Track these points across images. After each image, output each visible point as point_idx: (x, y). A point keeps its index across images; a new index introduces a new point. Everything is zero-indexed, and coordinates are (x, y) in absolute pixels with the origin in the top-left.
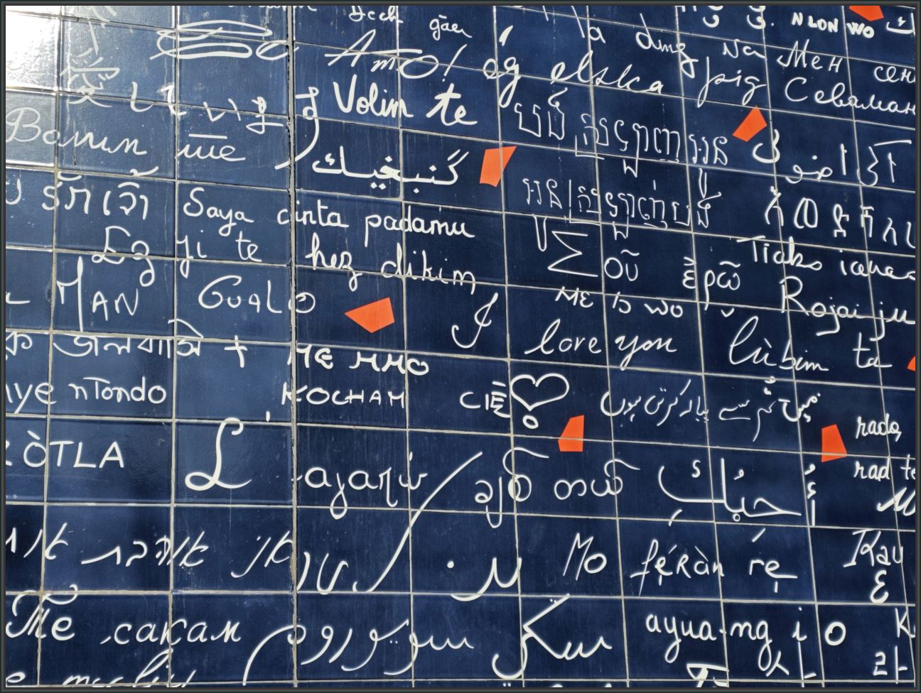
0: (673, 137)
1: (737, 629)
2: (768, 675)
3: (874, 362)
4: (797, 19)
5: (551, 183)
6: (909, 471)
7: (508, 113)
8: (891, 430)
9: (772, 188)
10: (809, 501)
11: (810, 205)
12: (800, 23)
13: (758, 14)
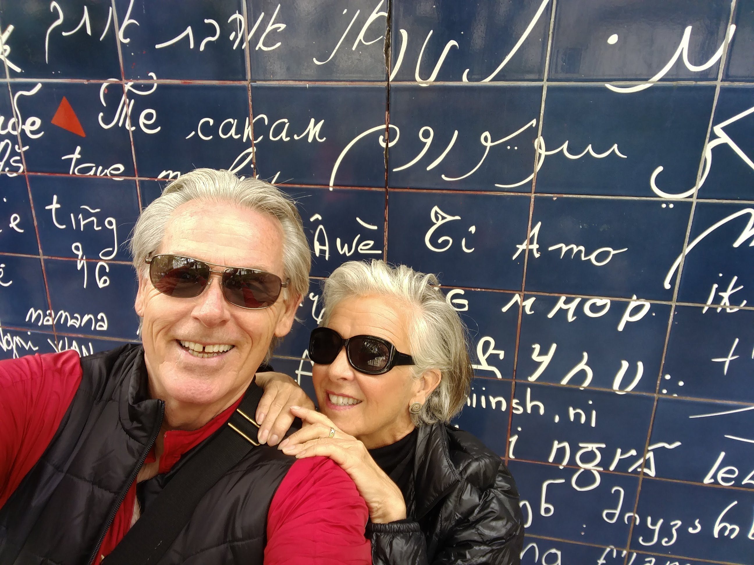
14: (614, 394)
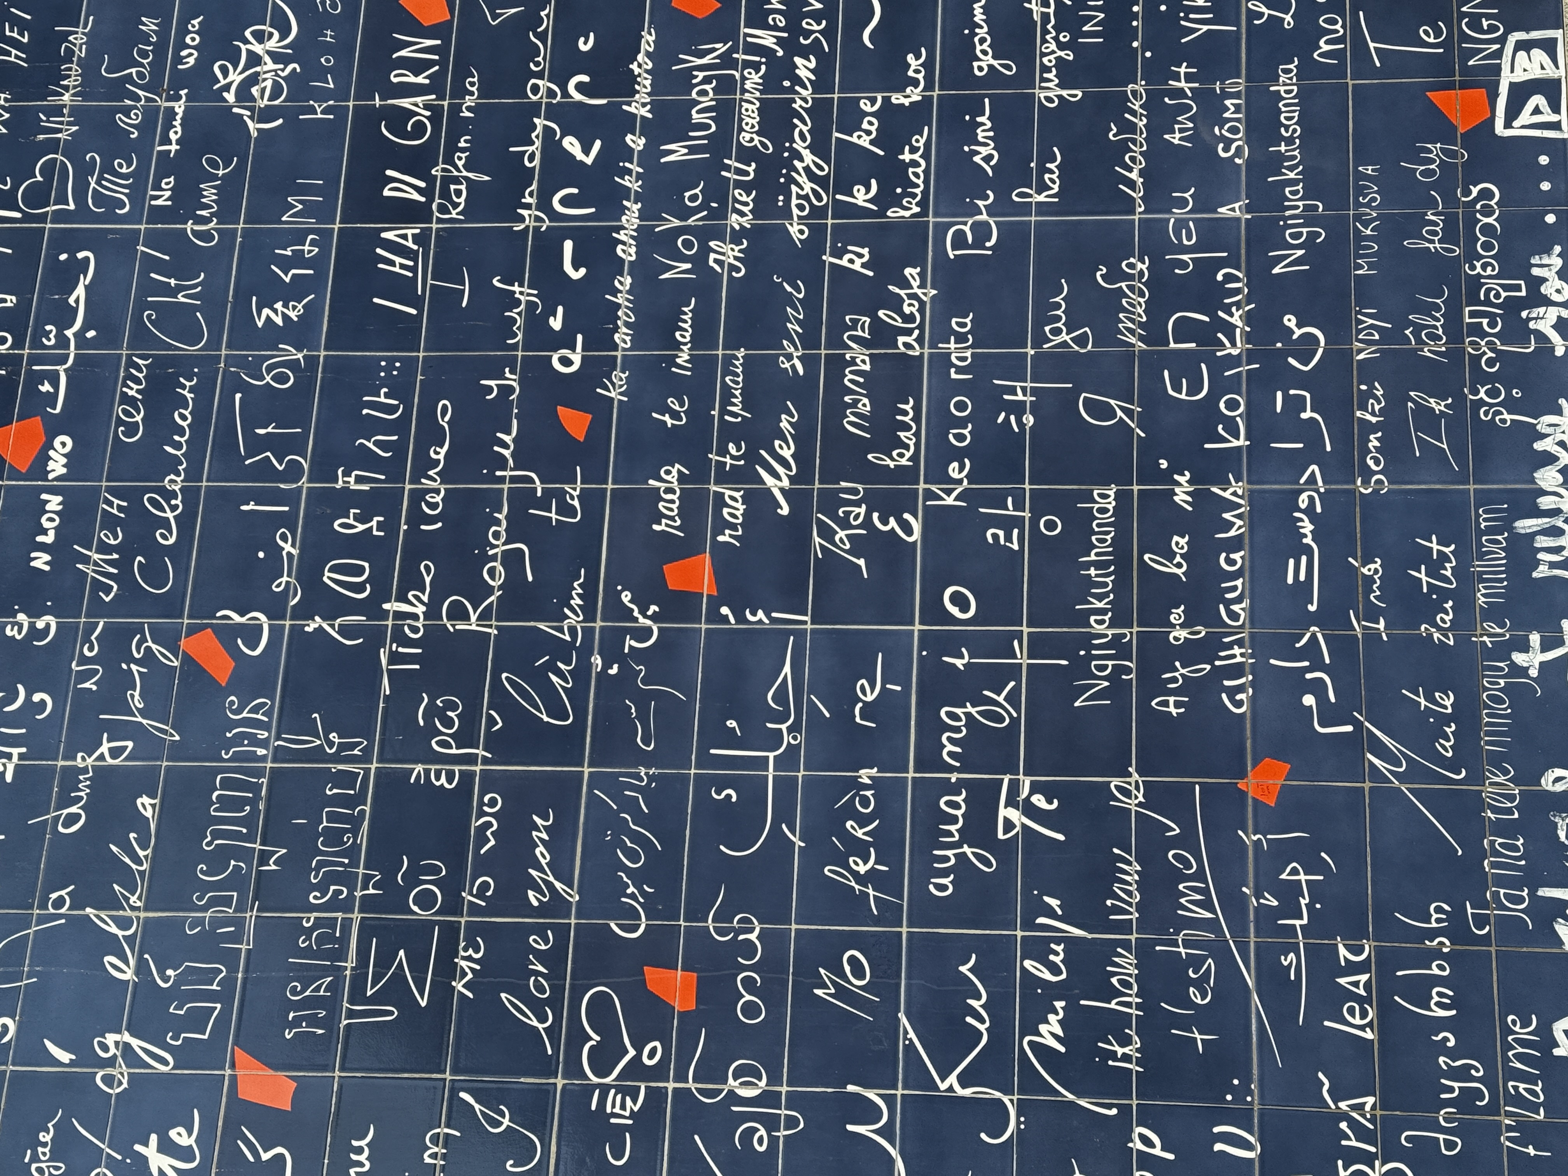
0: (227, 784)
1: (951, 754)
2: (1015, 715)
3: (574, 493)
4: (41, 561)
5: (294, 992)
6: (733, 457)
7: (183, 1056)
8: (673, 477)
9: (307, 629)
10: (774, 621)
11: (334, 569)
12: (47, 557)
13: (32, 626)
14: (1261, 1156)
